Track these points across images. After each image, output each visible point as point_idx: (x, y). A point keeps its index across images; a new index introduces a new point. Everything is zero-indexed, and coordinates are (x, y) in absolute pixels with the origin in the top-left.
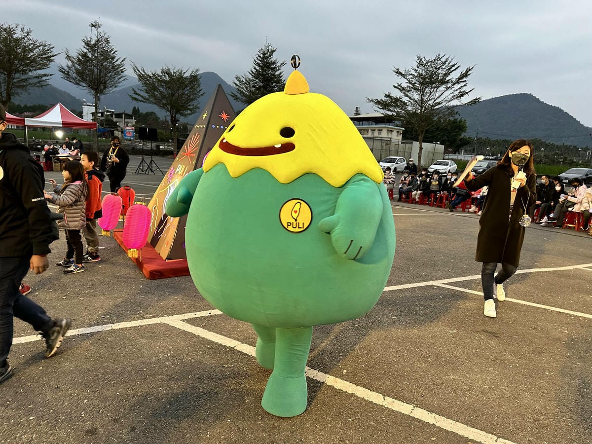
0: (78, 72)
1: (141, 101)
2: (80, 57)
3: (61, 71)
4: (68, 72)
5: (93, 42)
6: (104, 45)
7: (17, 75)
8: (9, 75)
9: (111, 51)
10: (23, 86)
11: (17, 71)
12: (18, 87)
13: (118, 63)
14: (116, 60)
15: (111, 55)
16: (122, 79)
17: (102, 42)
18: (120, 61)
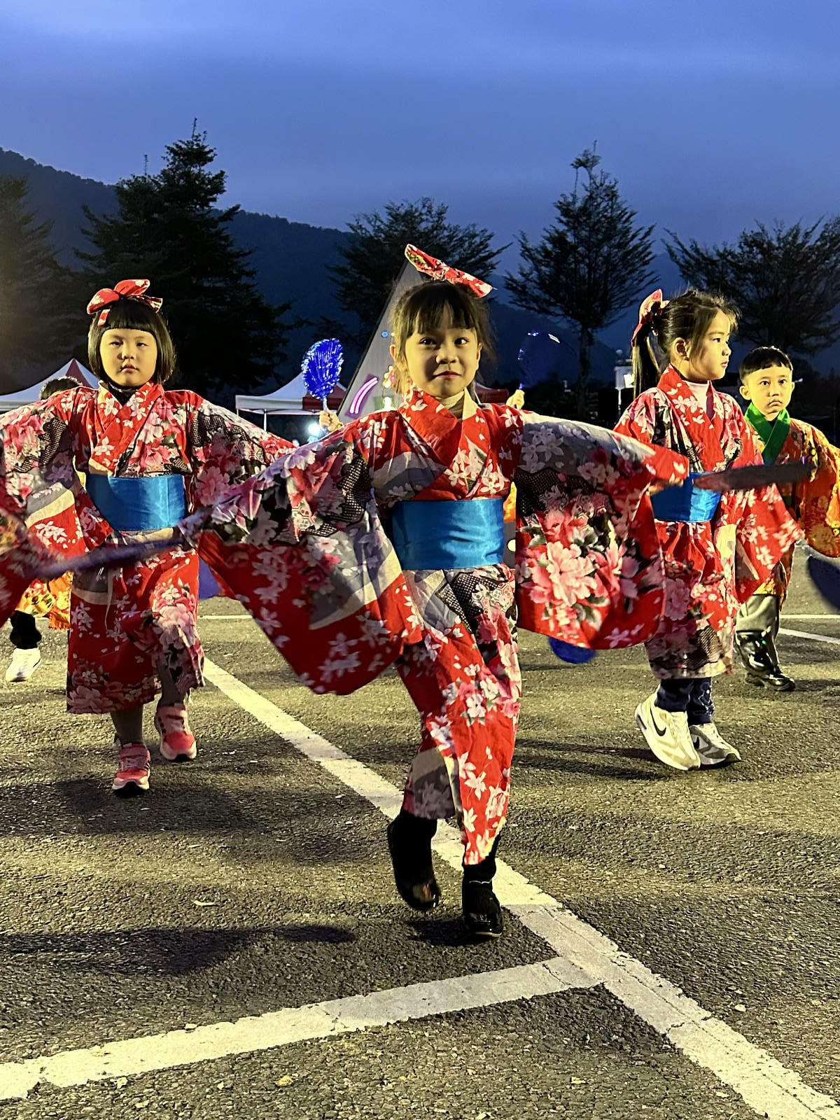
0: (542, 284)
2: (549, 246)
4: (524, 287)
5: (579, 204)
6: (603, 204)
9: (620, 218)
13: (636, 242)
14: (629, 237)
15: (620, 226)
16: (647, 280)
17: (599, 200)
18: (641, 235)
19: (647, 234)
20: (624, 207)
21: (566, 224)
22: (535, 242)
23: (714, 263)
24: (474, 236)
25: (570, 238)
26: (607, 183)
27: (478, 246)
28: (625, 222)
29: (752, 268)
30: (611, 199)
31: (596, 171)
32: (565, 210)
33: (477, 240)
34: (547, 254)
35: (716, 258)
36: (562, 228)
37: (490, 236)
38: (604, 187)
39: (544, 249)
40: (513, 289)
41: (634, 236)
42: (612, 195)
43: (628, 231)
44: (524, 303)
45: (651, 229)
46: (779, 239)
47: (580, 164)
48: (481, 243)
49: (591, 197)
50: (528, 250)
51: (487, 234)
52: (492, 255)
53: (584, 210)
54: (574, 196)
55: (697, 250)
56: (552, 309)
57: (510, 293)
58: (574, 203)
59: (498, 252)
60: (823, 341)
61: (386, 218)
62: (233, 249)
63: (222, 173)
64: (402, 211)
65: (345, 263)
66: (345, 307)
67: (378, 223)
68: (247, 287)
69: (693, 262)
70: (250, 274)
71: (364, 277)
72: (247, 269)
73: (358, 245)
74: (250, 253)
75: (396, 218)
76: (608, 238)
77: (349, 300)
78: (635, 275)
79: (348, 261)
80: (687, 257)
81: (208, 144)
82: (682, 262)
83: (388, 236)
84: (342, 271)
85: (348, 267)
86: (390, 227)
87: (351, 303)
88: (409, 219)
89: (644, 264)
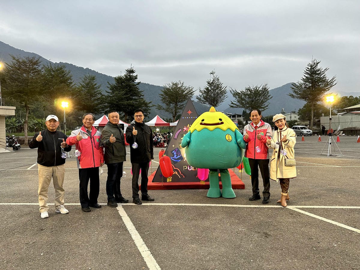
0: (204, 98)
2: (205, 90)
3: (197, 98)
4: (200, 98)
5: (211, 82)
6: (216, 82)
7: (179, 104)
8: (176, 105)
9: (220, 84)
10: (182, 108)
11: (179, 102)
12: (179, 109)
13: (223, 89)
14: (222, 88)
15: (220, 86)
16: (226, 97)
19: (226, 88)
20: (220, 82)
22: (203, 89)
23: (240, 93)
25: (210, 88)
26: (217, 77)
29: (248, 95)
31: (215, 75)
32: (209, 83)
33: (190, 89)
34: (205, 92)
36: (208, 86)
37: (193, 88)
42: (218, 80)
44: (200, 102)
46: (253, 89)
47: (211, 73)
49: (214, 80)
50: (201, 91)
52: (194, 92)
54: (210, 80)
55: (236, 91)
56: (206, 103)
60: (263, 109)
61: (171, 85)
62: (139, 91)
63: (137, 75)
64: (175, 83)
65: (163, 93)
68: (142, 98)
69: (235, 93)
70: (143, 96)
71: (167, 96)
73: (165, 90)
74: (143, 91)
75: (173, 84)
76: (217, 88)
78: (223, 96)
81: (134, 69)
82: (233, 93)
83: (172, 88)
84: (162, 95)
87: (164, 102)
88: (176, 84)
89: (225, 94)
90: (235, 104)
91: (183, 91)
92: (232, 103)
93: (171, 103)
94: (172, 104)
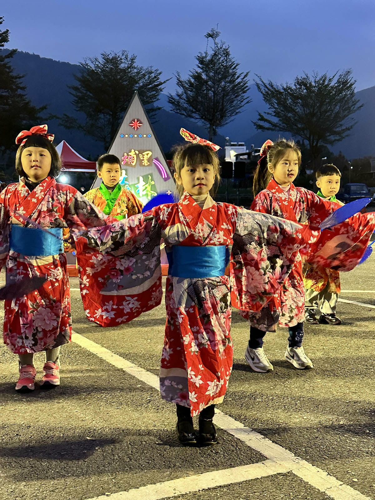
0: (188, 101)
1: (268, 129)
2: (193, 80)
3: (170, 102)
4: (178, 102)
5: (209, 58)
6: (222, 59)
9: (231, 67)
13: (239, 80)
14: (236, 77)
15: (231, 71)
16: (245, 101)
17: (220, 56)
18: (242, 77)
19: (246, 76)
20: (233, 60)
21: (202, 69)
22: (185, 77)
23: (281, 93)
24: (151, 73)
25: (204, 76)
26: (224, 47)
27: (154, 78)
28: (234, 69)
29: (301, 97)
30: (226, 56)
31: (217, 40)
32: (201, 61)
33: (153, 75)
34: (191, 85)
35: (282, 91)
36: (199, 70)
37: (160, 73)
38: (222, 49)
39: (190, 81)
40: (172, 103)
41: (238, 77)
42: (227, 54)
43: (235, 74)
44: (178, 111)
45: (247, 73)
46: (315, 82)
47: (210, 35)
48: (155, 77)
49: (215, 54)
50: (180, 82)
51: (158, 72)
52: (161, 84)
53: (211, 61)
54: (206, 53)
55: (272, 86)
56: (194, 115)
57: (171, 105)
58: (206, 57)
59: (164, 82)
60: (337, 138)
61: (101, 60)
62: (14, 74)
63: (8, 31)
64: (111, 57)
65: (77, 84)
66: (77, 109)
67: (97, 63)
68: (21, 96)
69: (270, 92)
70: (23, 89)
71: (88, 93)
72: (21, 86)
73: (85, 75)
74: (23, 77)
75: (107, 60)
76: (224, 77)
77: (80, 105)
78: (239, 98)
79: (80, 83)
80: (266, 89)
82: (264, 92)
83: (103, 71)
84: (76, 89)
85: (80, 87)
86: (104, 66)
87: (81, 107)
88: (114, 61)
89: (244, 92)
90: (269, 122)
91: (133, 81)
92: (262, 119)
93: (100, 111)
94: (102, 116)
